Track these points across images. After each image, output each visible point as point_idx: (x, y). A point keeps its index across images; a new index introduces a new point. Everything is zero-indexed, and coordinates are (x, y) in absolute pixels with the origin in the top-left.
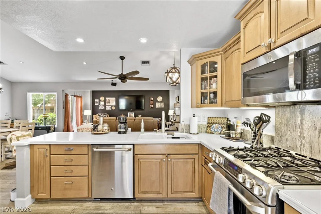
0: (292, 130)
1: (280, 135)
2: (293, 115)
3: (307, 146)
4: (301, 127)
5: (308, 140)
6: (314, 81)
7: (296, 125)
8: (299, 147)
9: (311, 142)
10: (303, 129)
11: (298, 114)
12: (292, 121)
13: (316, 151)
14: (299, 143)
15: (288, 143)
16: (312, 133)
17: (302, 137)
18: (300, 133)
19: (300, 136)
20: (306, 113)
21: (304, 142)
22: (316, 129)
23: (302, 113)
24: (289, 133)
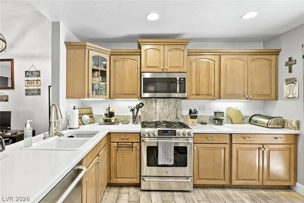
0: (151, 111)
1: (145, 114)
2: (152, 103)
3: (158, 116)
4: (155, 109)
5: (158, 114)
6: (183, 90)
7: (153, 108)
8: (154, 118)
9: (160, 114)
10: (156, 109)
11: (154, 102)
12: (151, 106)
13: (162, 118)
14: (154, 116)
15: (149, 117)
16: (160, 110)
17: (156, 113)
18: (155, 111)
19: (155, 113)
20: (157, 102)
21: (156, 115)
22: (161, 108)
23: (156, 102)
24: (149, 112)
